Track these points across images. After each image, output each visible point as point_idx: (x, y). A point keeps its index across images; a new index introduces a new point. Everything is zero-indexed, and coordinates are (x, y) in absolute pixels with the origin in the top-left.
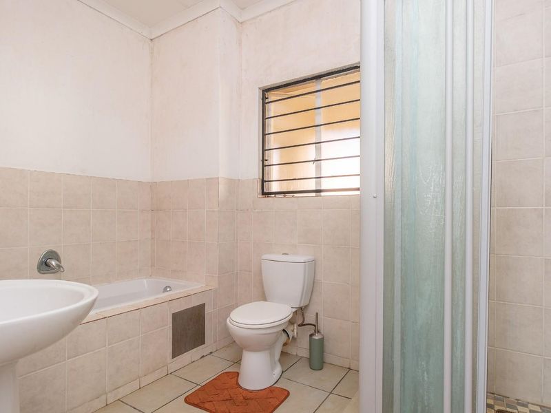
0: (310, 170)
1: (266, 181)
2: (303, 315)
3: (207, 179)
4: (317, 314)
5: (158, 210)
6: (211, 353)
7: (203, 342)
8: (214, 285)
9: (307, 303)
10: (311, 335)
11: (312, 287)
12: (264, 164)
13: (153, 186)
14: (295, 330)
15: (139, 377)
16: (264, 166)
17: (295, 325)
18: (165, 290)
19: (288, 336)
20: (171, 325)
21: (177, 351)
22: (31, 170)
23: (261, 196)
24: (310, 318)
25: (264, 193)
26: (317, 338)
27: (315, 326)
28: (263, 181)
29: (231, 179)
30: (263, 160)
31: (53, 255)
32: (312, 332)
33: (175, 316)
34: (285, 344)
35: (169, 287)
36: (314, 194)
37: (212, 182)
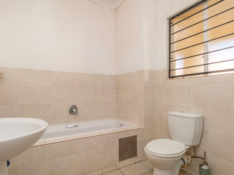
0: (200, 60)
1: (171, 70)
2: (195, 151)
3: (138, 71)
4: (205, 153)
5: (118, 88)
6: (140, 161)
7: (136, 155)
8: (142, 126)
9: (198, 144)
10: (201, 165)
11: (201, 134)
12: (170, 60)
13: (116, 77)
14: (190, 159)
15: (102, 169)
16: (170, 62)
17: (190, 156)
18: (120, 126)
19: (184, 162)
20: (118, 145)
21: (122, 158)
22: (67, 72)
23: (168, 79)
24: (200, 153)
25: (170, 77)
26: (205, 168)
27: (203, 159)
28: (170, 70)
29: (151, 71)
30: (170, 58)
31: (74, 107)
32: (202, 163)
33: (120, 140)
34: (182, 167)
35: (122, 125)
36: (203, 75)
37: (141, 73)
